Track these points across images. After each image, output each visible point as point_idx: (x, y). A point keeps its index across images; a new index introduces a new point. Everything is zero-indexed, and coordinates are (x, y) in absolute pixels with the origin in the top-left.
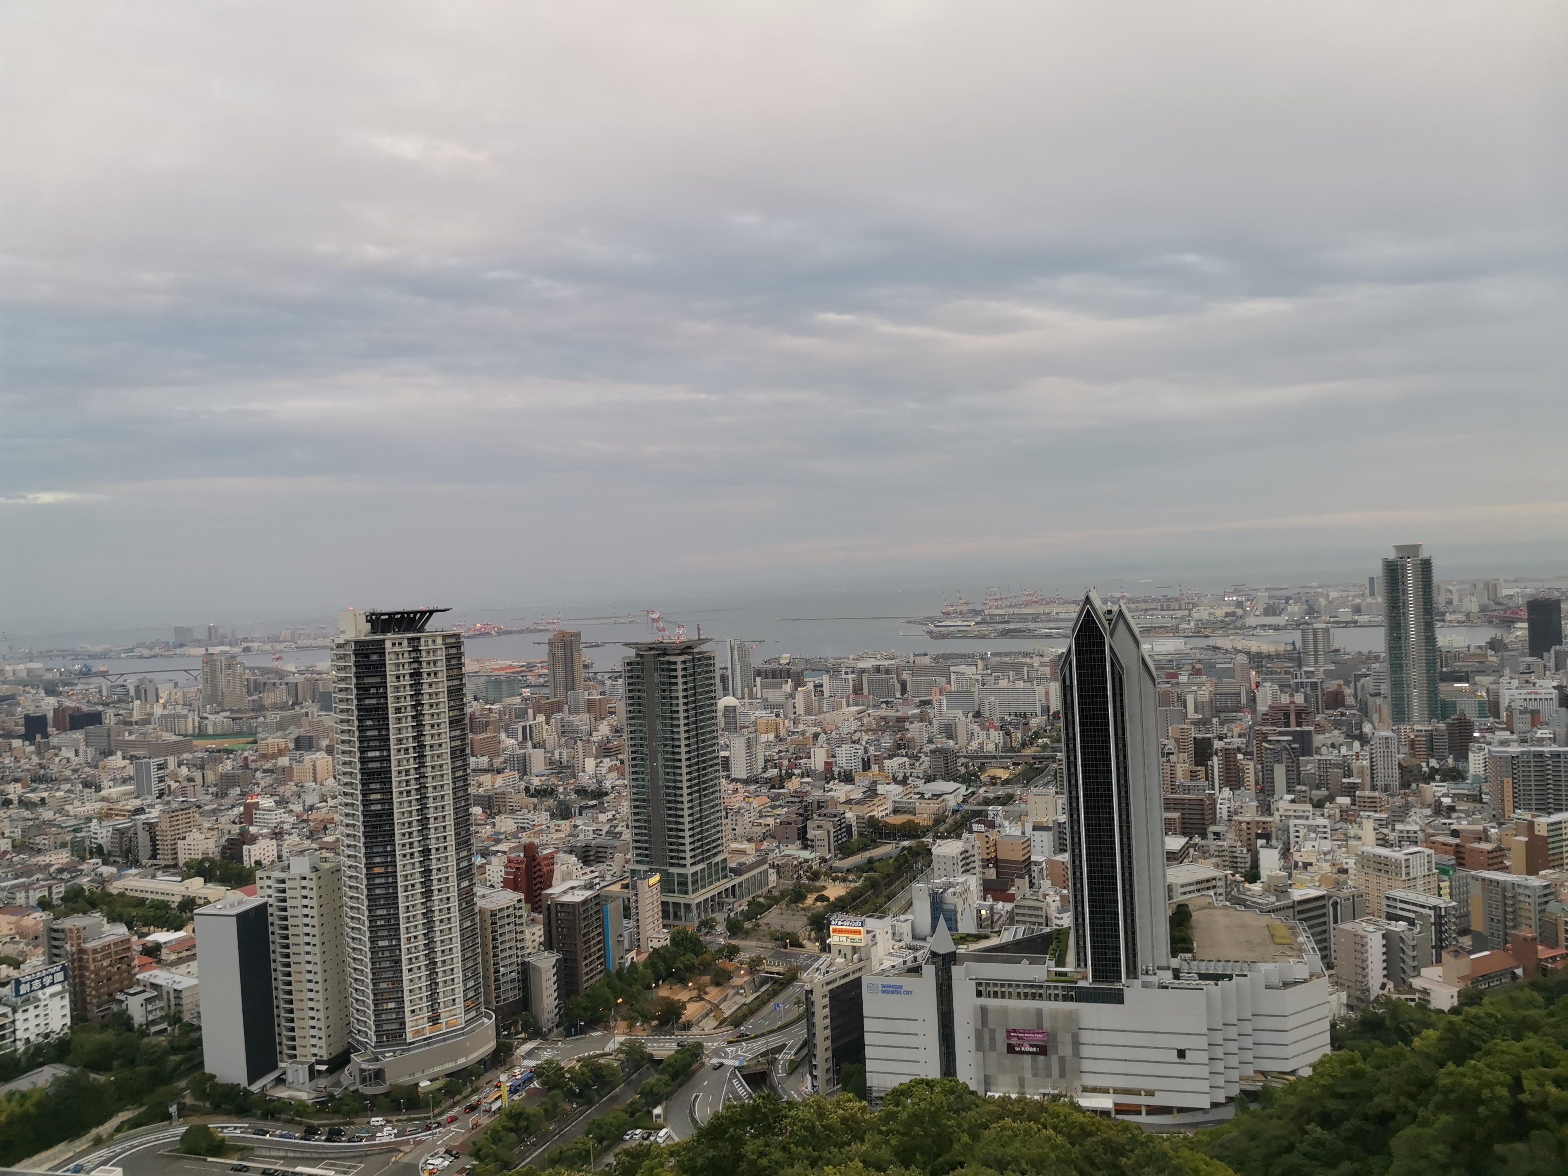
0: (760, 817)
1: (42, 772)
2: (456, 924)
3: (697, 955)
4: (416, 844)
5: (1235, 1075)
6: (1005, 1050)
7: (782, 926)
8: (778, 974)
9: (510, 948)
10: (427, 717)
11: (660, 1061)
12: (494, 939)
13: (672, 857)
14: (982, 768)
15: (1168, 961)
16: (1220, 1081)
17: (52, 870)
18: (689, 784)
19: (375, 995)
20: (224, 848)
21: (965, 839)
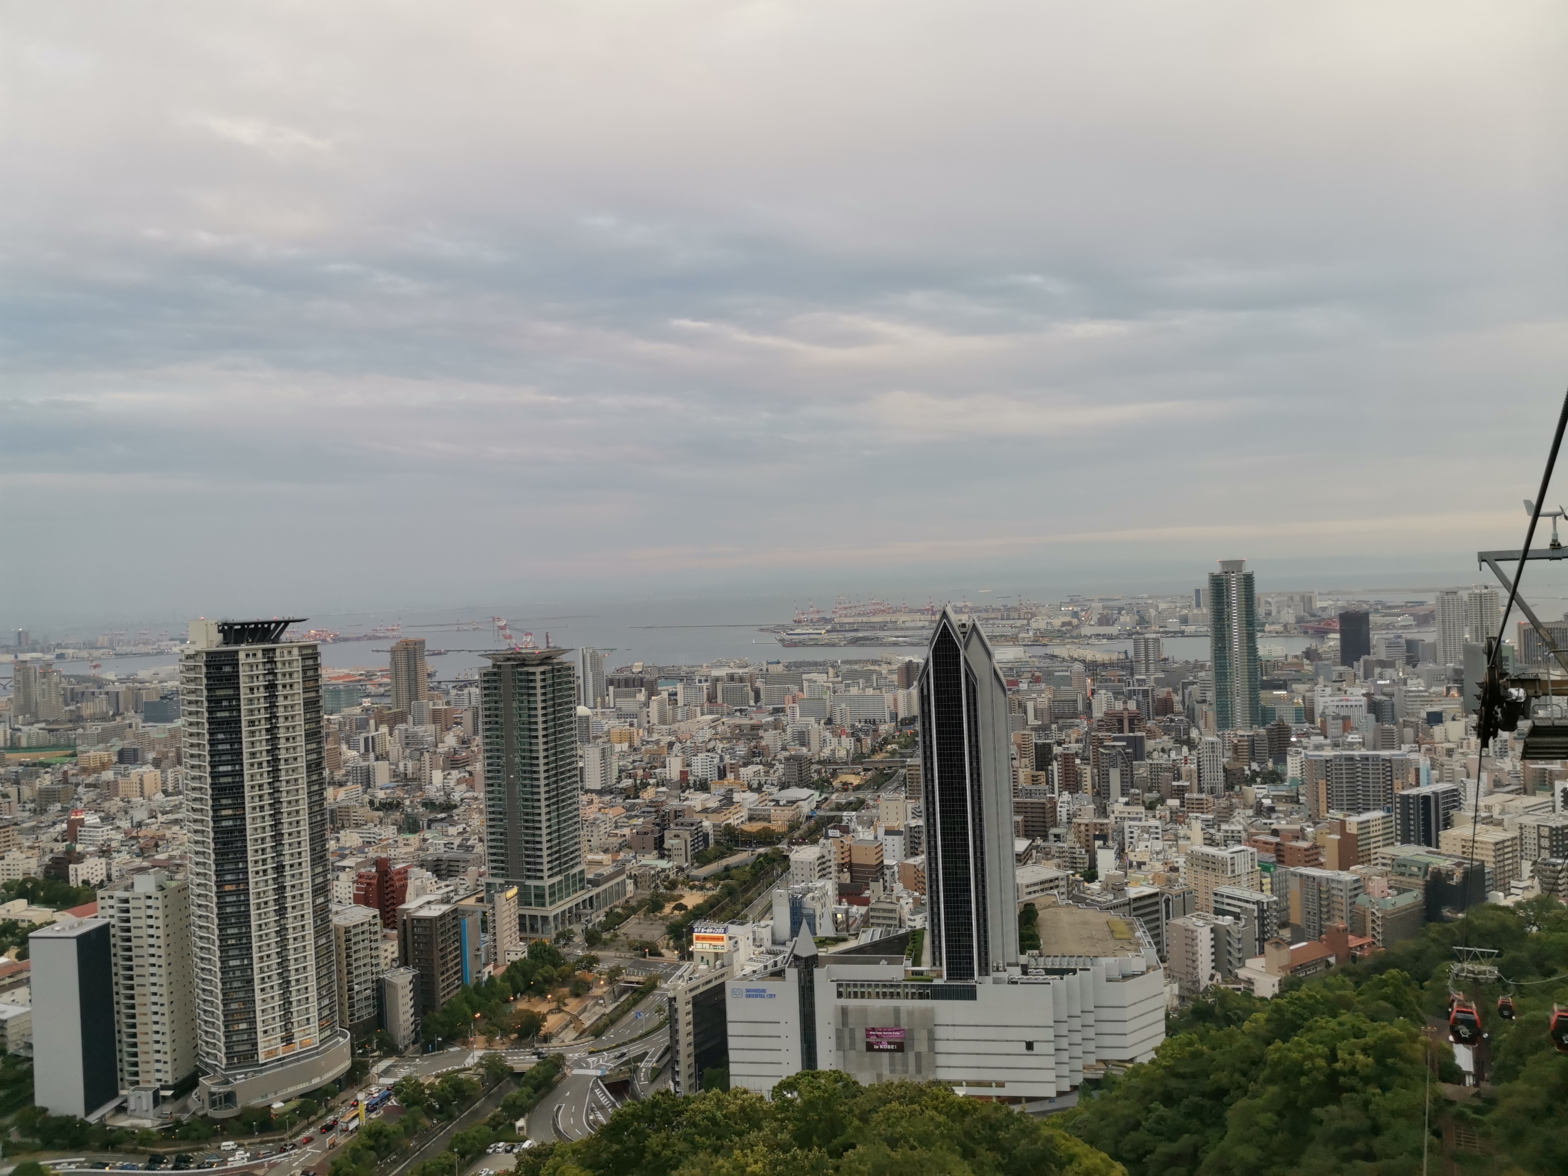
0: (616, 827)
2: (310, 941)
3: (555, 966)
4: (269, 861)
5: (1078, 1065)
6: (864, 1047)
7: (641, 936)
8: (638, 983)
9: (365, 965)
10: (281, 730)
11: (522, 1074)
12: (348, 956)
13: (529, 870)
14: (834, 774)
15: (1017, 957)
16: (1065, 1070)
18: (547, 796)
19: (225, 1016)
20: (48, 868)
21: (821, 845)
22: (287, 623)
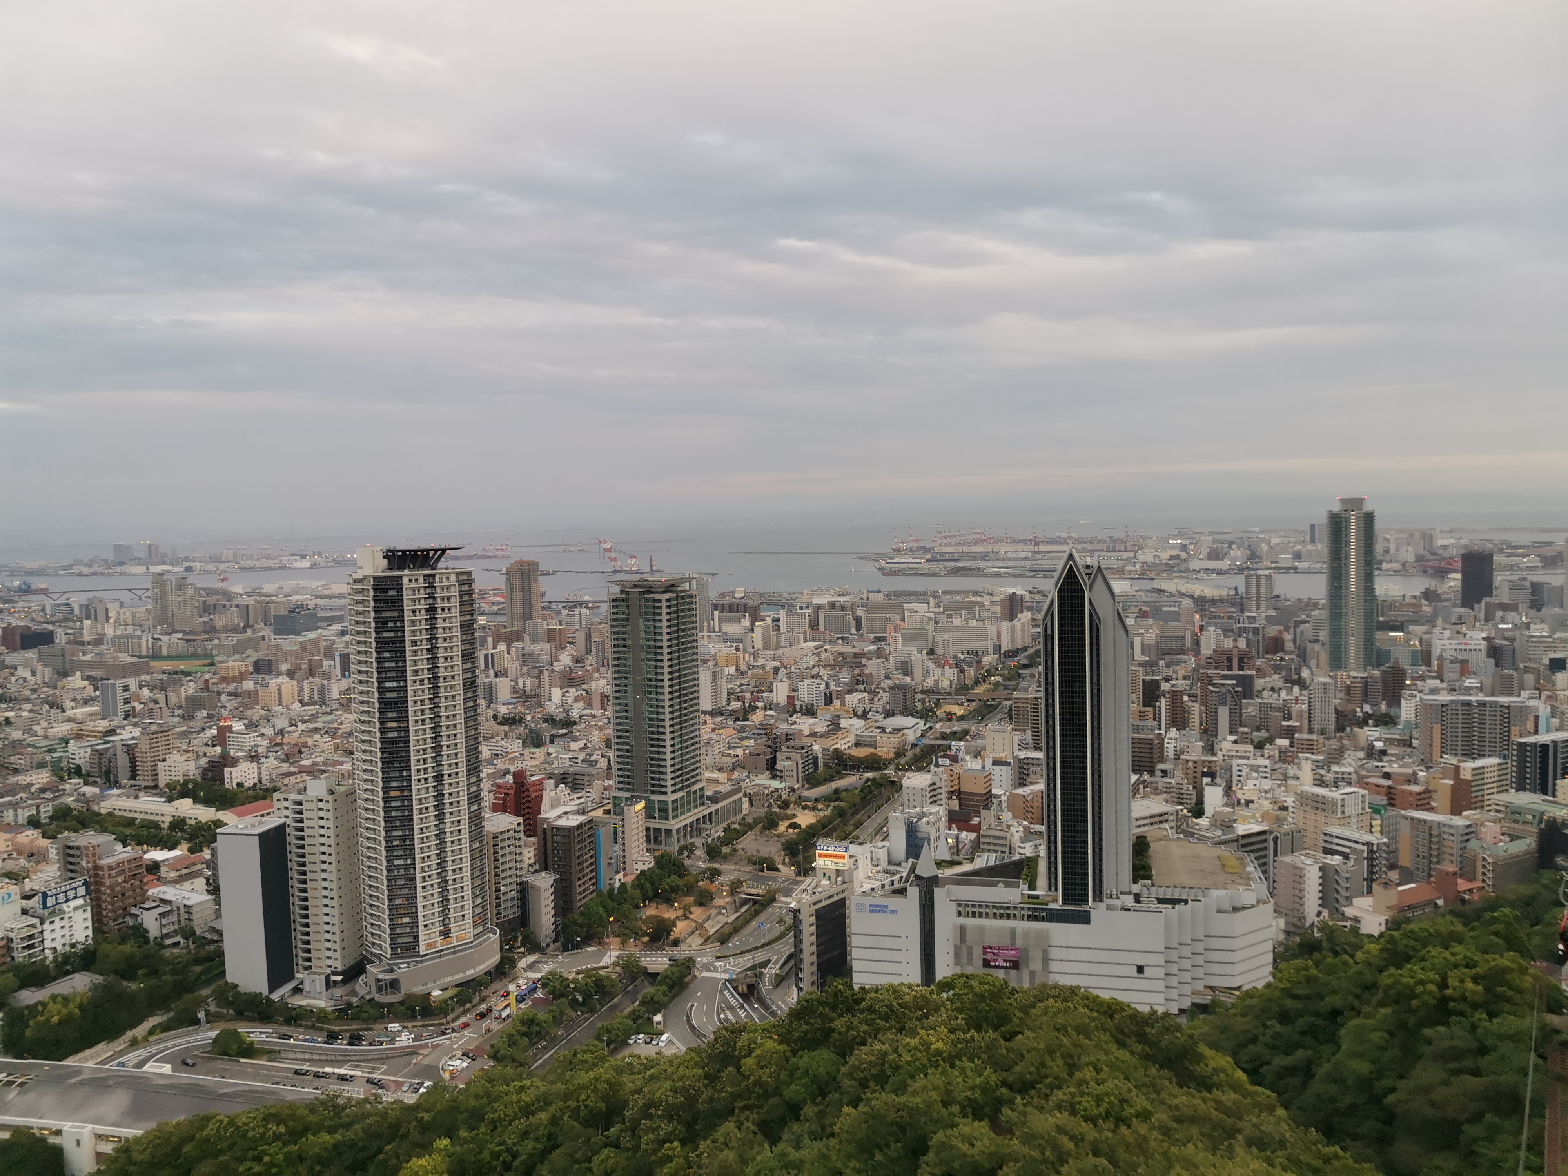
0: (729, 748)
2: (466, 845)
3: (680, 876)
4: (430, 770)
5: (1187, 989)
6: (981, 964)
7: (758, 851)
8: (758, 895)
9: (510, 868)
10: (441, 650)
11: (655, 974)
12: (497, 860)
13: (653, 786)
14: (938, 704)
15: (1130, 886)
16: (1174, 994)
17: (33, 789)
18: (671, 716)
19: (390, 910)
20: (205, 771)
21: (932, 772)
22: (444, 551)
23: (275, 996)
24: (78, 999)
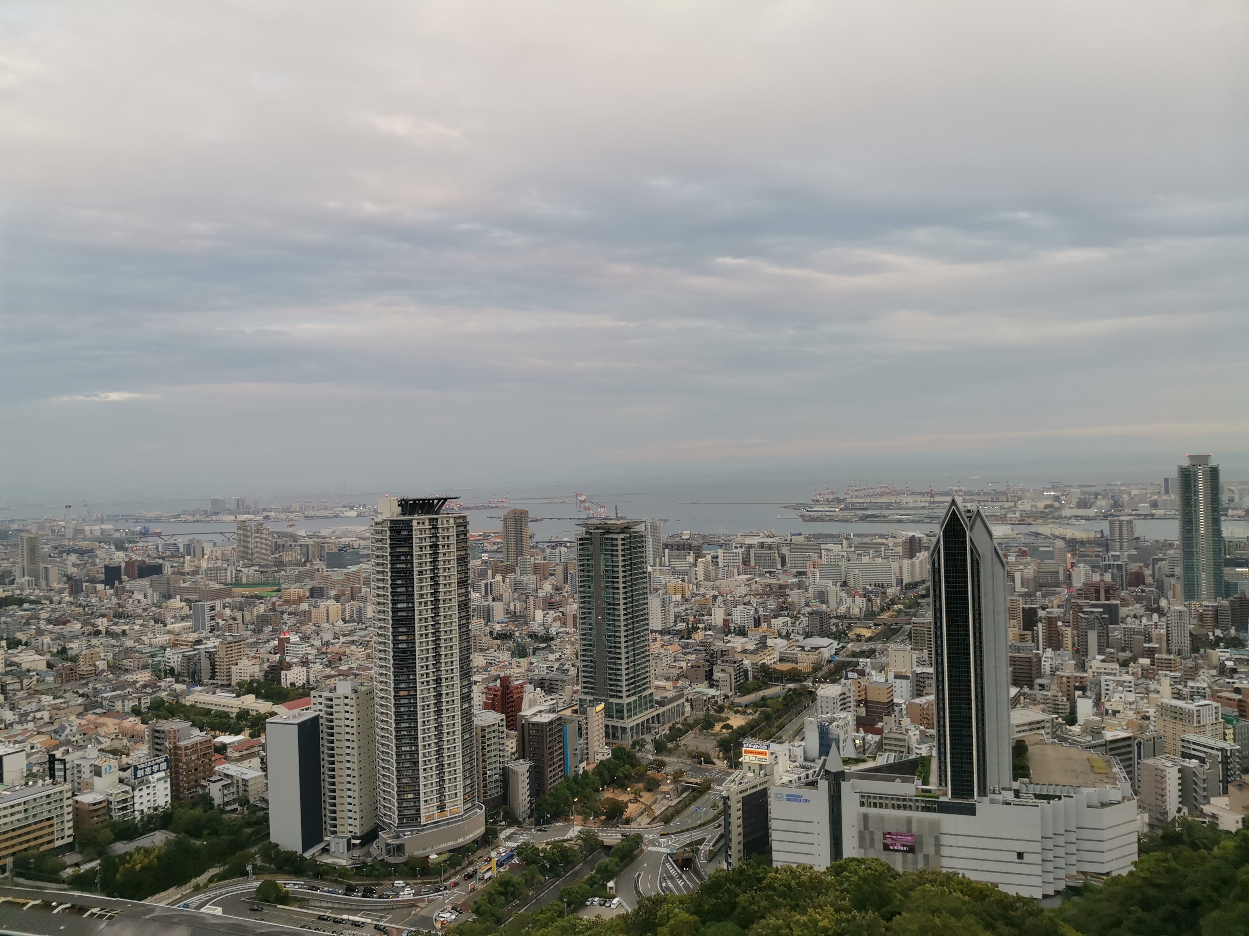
0: (675, 661)
1: (121, 610)
2: (458, 736)
3: (633, 766)
4: (431, 674)
5: (1062, 874)
6: (882, 847)
7: (697, 747)
8: (696, 784)
9: (495, 756)
10: (441, 579)
11: (610, 847)
12: (484, 748)
13: (611, 691)
14: (849, 627)
15: (1010, 783)
16: (1050, 877)
17: (138, 685)
18: (626, 633)
19: (398, 787)
20: (267, 673)
21: (842, 684)
22: (445, 500)
23: (308, 855)
24: (157, 851)
